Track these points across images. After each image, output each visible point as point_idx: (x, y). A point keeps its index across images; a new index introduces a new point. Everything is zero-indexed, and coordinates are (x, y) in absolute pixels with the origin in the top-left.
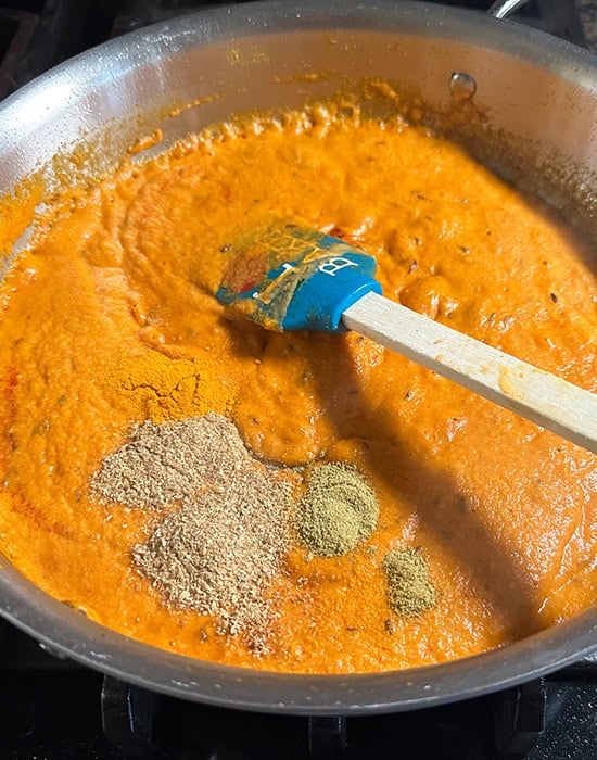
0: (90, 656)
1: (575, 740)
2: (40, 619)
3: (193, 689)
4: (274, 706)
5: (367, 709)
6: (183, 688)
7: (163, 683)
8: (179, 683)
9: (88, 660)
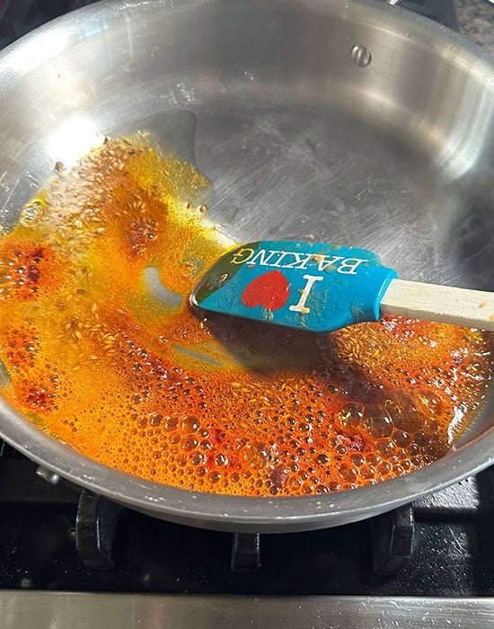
0: (83, 478)
1: (434, 566)
2: (45, 450)
3: (161, 502)
4: (221, 515)
5: (288, 520)
6: (153, 501)
7: (139, 498)
8: (151, 499)
9: (81, 480)
